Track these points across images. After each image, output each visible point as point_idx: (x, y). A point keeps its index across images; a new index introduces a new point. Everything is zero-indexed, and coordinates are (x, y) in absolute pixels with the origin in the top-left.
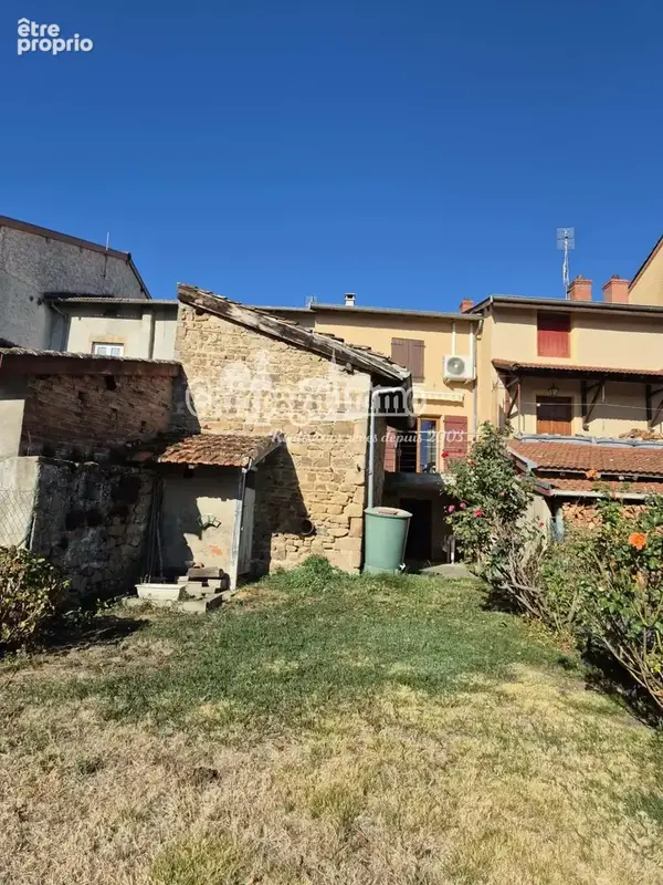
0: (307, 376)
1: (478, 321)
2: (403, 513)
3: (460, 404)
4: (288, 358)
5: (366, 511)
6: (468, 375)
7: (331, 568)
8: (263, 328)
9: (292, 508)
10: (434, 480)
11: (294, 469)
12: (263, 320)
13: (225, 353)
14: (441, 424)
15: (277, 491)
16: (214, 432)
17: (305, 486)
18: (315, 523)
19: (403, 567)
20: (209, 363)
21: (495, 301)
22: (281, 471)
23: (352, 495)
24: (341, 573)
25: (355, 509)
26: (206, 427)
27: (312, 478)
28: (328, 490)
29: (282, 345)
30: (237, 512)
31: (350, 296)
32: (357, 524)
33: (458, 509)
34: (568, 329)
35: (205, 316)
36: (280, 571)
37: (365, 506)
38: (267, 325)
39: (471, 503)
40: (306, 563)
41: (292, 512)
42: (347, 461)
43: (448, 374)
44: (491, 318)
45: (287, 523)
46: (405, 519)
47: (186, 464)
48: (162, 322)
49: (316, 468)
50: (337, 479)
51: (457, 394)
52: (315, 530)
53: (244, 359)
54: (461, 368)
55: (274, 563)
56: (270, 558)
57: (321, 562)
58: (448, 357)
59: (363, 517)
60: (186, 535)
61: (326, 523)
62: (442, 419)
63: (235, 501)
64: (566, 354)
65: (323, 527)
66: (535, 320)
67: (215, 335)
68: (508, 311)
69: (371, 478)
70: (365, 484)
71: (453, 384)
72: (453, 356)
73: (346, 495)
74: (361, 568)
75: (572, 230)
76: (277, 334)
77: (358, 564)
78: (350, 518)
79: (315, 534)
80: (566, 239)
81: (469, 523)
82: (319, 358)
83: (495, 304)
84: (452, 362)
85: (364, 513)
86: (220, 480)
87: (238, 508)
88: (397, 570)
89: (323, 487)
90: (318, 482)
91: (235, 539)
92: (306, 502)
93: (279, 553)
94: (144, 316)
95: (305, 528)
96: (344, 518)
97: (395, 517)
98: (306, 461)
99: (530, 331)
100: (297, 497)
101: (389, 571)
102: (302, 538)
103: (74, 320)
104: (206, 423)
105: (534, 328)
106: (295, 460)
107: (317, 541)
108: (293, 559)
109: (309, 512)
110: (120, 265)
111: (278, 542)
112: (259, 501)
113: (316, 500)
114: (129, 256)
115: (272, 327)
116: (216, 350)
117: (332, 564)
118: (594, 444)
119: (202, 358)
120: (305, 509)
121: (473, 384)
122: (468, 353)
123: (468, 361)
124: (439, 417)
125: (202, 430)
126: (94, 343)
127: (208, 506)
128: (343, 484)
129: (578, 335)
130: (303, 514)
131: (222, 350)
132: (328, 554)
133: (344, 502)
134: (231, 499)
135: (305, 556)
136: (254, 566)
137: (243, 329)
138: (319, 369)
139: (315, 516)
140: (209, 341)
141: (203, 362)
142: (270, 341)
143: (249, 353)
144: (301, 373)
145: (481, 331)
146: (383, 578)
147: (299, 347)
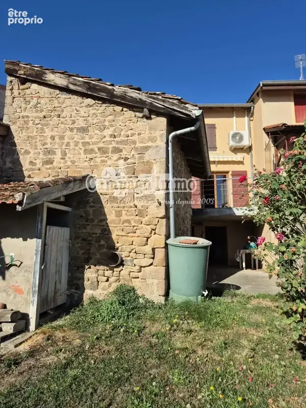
0: (112, 126)
1: (251, 108)
2: (203, 242)
3: (241, 163)
4: (94, 111)
5: (169, 242)
6: (246, 143)
7: (138, 297)
8: (72, 87)
9: (102, 242)
10: (228, 212)
11: (102, 207)
12: (71, 80)
13: (44, 113)
14: (229, 177)
15: (89, 228)
16: (36, 179)
17: (113, 221)
18: (122, 256)
19: (206, 293)
20: (31, 122)
21: (264, 85)
22: (91, 211)
23: (154, 227)
24: (147, 301)
25: (158, 240)
26: (29, 176)
27: (119, 214)
28: (133, 224)
29: (90, 101)
30: (37, 250)
32: (160, 254)
35: (28, 84)
36: (93, 301)
37: (168, 237)
38: (75, 84)
40: (115, 293)
41: (103, 245)
42: (149, 196)
43: (232, 143)
44: (261, 100)
45: (98, 256)
46: (205, 247)
49: (122, 205)
50: (140, 214)
51: (239, 157)
52: (122, 261)
53: (59, 116)
54: (241, 138)
55: (88, 293)
56: (84, 289)
57: (129, 291)
58: (232, 133)
59: (166, 247)
61: (132, 254)
62: (230, 173)
63: (35, 240)
65: (129, 258)
66: (293, 98)
67: (35, 99)
68: (273, 93)
69: (172, 211)
70: (167, 217)
71: (235, 150)
72: (235, 131)
73: (149, 228)
74: (167, 295)
76: (84, 91)
77: (163, 292)
78: (153, 249)
79: (123, 265)
80: (301, 61)
82: (121, 108)
83: (264, 88)
84: (234, 136)
85: (166, 245)
87: (37, 247)
88: (200, 297)
89: (128, 221)
90: (124, 217)
91: (34, 278)
92: (114, 236)
93: (92, 283)
95: (113, 260)
96: (148, 249)
97: (195, 246)
98: (114, 199)
99: (290, 106)
100: (106, 232)
101: (193, 299)
102: (112, 269)
104: (30, 173)
105: (292, 104)
106: (103, 199)
107: (125, 271)
108: (103, 289)
109: (117, 245)
111: (90, 273)
112: (74, 237)
113: (123, 234)
115: (79, 86)
116: (37, 111)
117: (139, 293)
119: (26, 119)
120: (113, 242)
121: (250, 148)
122: (245, 130)
123: (245, 134)
124: (228, 172)
128: (146, 218)
130: (112, 247)
131: (42, 111)
132: (136, 283)
133: (147, 235)
134: (31, 238)
135: (114, 286)
136: (70, 296)
137: (58, 92)
138: (121, 118)
139: (122, 253)
140: (30, 105)
141: (26, 123)
142: (80, 99)
143: (63, 111)
144: (107, 123)
145: (253, 114)
146: (186, 306)
147: (104, 101)
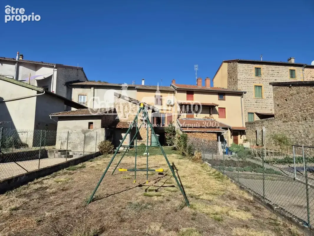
1: (174, 91)
2: (158, 135)
4: (136, 107)
6: (172, 104)
7: (145, 145)
9: (138, 135)
16: (122, 121)
18: (142, 138)
23: (149, 132)
25: (149, 135)
28: (144, 131)
30: (130, 136)
31: (143, 79)
33: (166, 134)
34: (193, 94)
35: (119, 98)
36: (136, 146)
37: (151, 134)
39: (168, 133)
40: (141, 145)
43: (168, 103)
44: (177, 92)
45: (137, 137)
47: (121, 128)
48: (96, 89)
49: (142, 127)
50: (146, 129)
51: (170, 108)
54: (171, 102)
56: (134, 144)
57: (143, 144)
59: (151, 136)
60: (120, 140)
61: (144, 137)
64: (193, 100)
66: (186, 92)
68: (180, 91)
70: (151, 130)
72: (169, 99)
74: (151, 145)
75: (197, 65)
80: (196, 67)
81: (168, 136)
84: (169, 101)
86: (125, 130)
91: (129, 141)
92: (140, 134)
93: (136, 143)
94: (92, 88)
95: (140, 138)
99: (185, 95)
102: (140, 140)
103: (73, 89)
105: (186, 94)
107: (142, 141)
108: (138, 144)
110: (80, 71)
111: (135, 141)
113: (142, 133)
114: (82, 68)
118: (197, 120)
119: (119, 107)
122: (172, 99)
125: (120, 121)
126: (79, 95)
127: (123, 135)
129: (195, 95)
130: (140, 136)
132: (145, 143)
134: (128, 133)
135: (141, 143)
139: (142, 136)
145: (175, 93)
146: (155, 146)
